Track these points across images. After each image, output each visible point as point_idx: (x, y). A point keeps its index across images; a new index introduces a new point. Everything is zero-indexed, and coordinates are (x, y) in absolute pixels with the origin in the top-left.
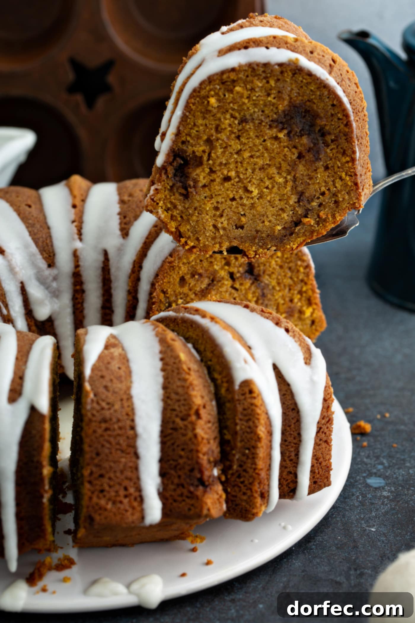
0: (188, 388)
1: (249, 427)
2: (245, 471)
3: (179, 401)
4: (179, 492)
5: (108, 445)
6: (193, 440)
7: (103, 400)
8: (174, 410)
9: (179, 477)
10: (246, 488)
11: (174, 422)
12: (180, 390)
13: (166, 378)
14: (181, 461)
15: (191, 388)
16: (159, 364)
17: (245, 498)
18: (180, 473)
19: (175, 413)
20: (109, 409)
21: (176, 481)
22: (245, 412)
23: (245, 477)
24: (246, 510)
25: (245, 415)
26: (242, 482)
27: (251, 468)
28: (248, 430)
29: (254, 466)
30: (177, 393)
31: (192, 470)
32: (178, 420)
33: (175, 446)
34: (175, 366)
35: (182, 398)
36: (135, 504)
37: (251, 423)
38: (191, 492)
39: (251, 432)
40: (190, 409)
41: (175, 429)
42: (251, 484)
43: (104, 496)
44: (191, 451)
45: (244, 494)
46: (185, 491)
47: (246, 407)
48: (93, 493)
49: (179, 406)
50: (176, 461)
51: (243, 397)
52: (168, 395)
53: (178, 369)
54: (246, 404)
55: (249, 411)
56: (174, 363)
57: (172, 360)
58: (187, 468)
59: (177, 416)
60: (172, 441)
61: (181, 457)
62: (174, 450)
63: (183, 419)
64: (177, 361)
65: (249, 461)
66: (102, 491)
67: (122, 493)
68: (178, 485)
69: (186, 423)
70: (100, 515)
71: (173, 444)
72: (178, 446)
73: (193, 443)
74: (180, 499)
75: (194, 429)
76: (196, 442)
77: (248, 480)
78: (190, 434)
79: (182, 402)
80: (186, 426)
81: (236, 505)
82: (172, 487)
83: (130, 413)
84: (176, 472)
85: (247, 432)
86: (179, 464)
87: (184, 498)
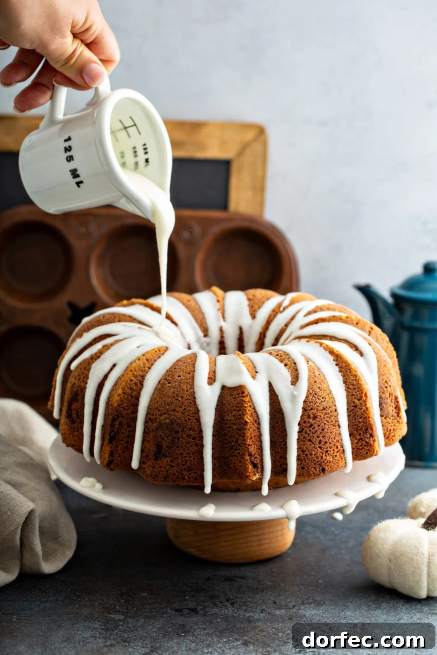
0: (359, 380)
1: (240, 415)
2: (239, 445)
3: (355, 389)
4: (360, 444)
5: (327, 423)
6: (366, 411)
7: (321, 397)
8: (353, 395)
9: (360, 434)
10: (241, 457)
11: (354, 402)
12: (354, 382)
13: (344, 376)
14: (360, 425)
15: (360, 381)
16: (337, 368)
17: (240, 464)
18: (360, 432)
19: (354, 396)
20: (325, 401)
21: (358, 437)
22: (238, 405)
23: (239, 449)
24: (242, 473)
25: (238, 407)
26: (239, 453)
27: (243, 443)
28: (239, 417)
29: (244, 442)
30: (353, 385)
31: (367, 429)
32: (356, 401)
33: (356, 416)
34: (347, 368)
35: (356, 387)
36: (342, 455)
37: (240, 412)
38: (367, 443)
39: (241, 418)
40: (362, 393)
41: (356, 406)
42: (243, 454)
43: (329, 454)
44: (365, 418)
45: (240, 462)
46: (364, 443)
47: (238, 402)
48: (322, 454)
49: (356, 392)
50: (358, 425)
51: (238, 396)
52: (347, 386)
53: (349, 369)
54: (239, 400)
55: (240, 405)
56: (346, 366)
57: (344, 365)
58: (364, 428)
59: (355, 398)
60: (354, 414)
61: (360, 422)
62: (355, 419)
63: (359, 400)
64: (347, 365)
65: (241, 438)
66: (327, 451)
67: (336, 450)
68: (359, 440)
69: (361, 401)
70: (328, 466)
71: (354, 416)
72: (358, 416)
73: (366, 413)
74: (361, 447)
75: (366, 405)
76: (368, 412)
77: (242, 451)
78: (364, 408)
79: (357, 389)
80: (361, 403)
81: (237, 469)
82: (356, 441)
83: (334, 402)
84: (358, 432)
85: (239, 419)
86: (359, 427)
87: (363, 446)
